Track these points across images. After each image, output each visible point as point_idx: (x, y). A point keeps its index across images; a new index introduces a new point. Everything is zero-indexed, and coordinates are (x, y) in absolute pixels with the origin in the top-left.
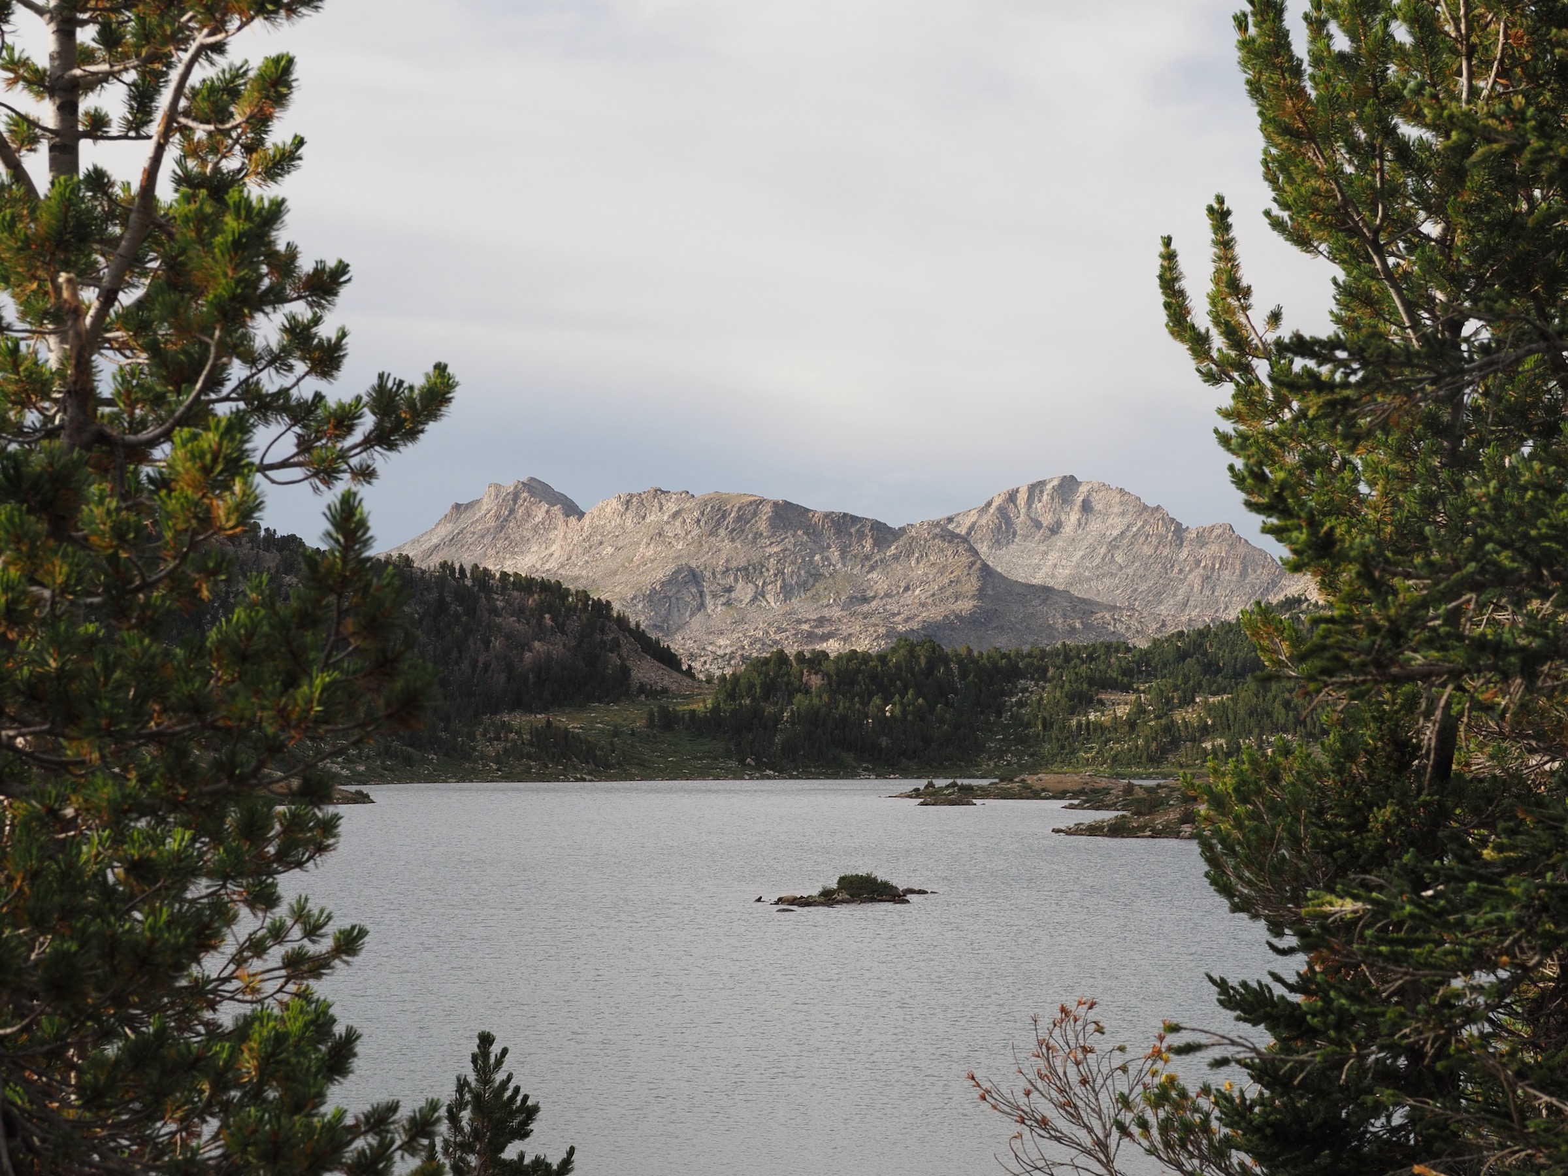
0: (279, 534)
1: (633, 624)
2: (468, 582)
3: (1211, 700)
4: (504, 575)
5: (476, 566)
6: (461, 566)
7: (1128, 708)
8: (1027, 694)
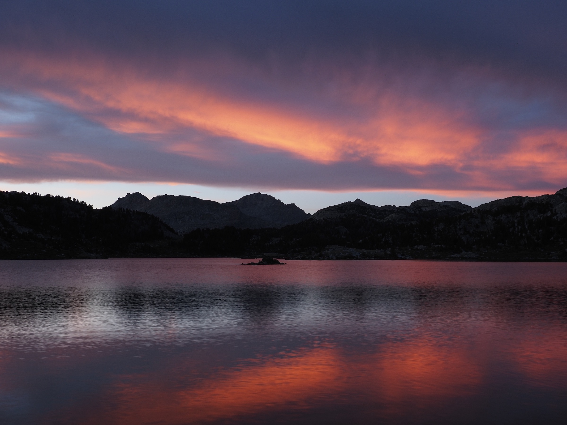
0: (80, 201)
1: (164, 223)
2: (125, 213)
3: (297, 239)
4: (134, 211)
5: (127, 209)
6: (124, 209)
8: (255, 239)
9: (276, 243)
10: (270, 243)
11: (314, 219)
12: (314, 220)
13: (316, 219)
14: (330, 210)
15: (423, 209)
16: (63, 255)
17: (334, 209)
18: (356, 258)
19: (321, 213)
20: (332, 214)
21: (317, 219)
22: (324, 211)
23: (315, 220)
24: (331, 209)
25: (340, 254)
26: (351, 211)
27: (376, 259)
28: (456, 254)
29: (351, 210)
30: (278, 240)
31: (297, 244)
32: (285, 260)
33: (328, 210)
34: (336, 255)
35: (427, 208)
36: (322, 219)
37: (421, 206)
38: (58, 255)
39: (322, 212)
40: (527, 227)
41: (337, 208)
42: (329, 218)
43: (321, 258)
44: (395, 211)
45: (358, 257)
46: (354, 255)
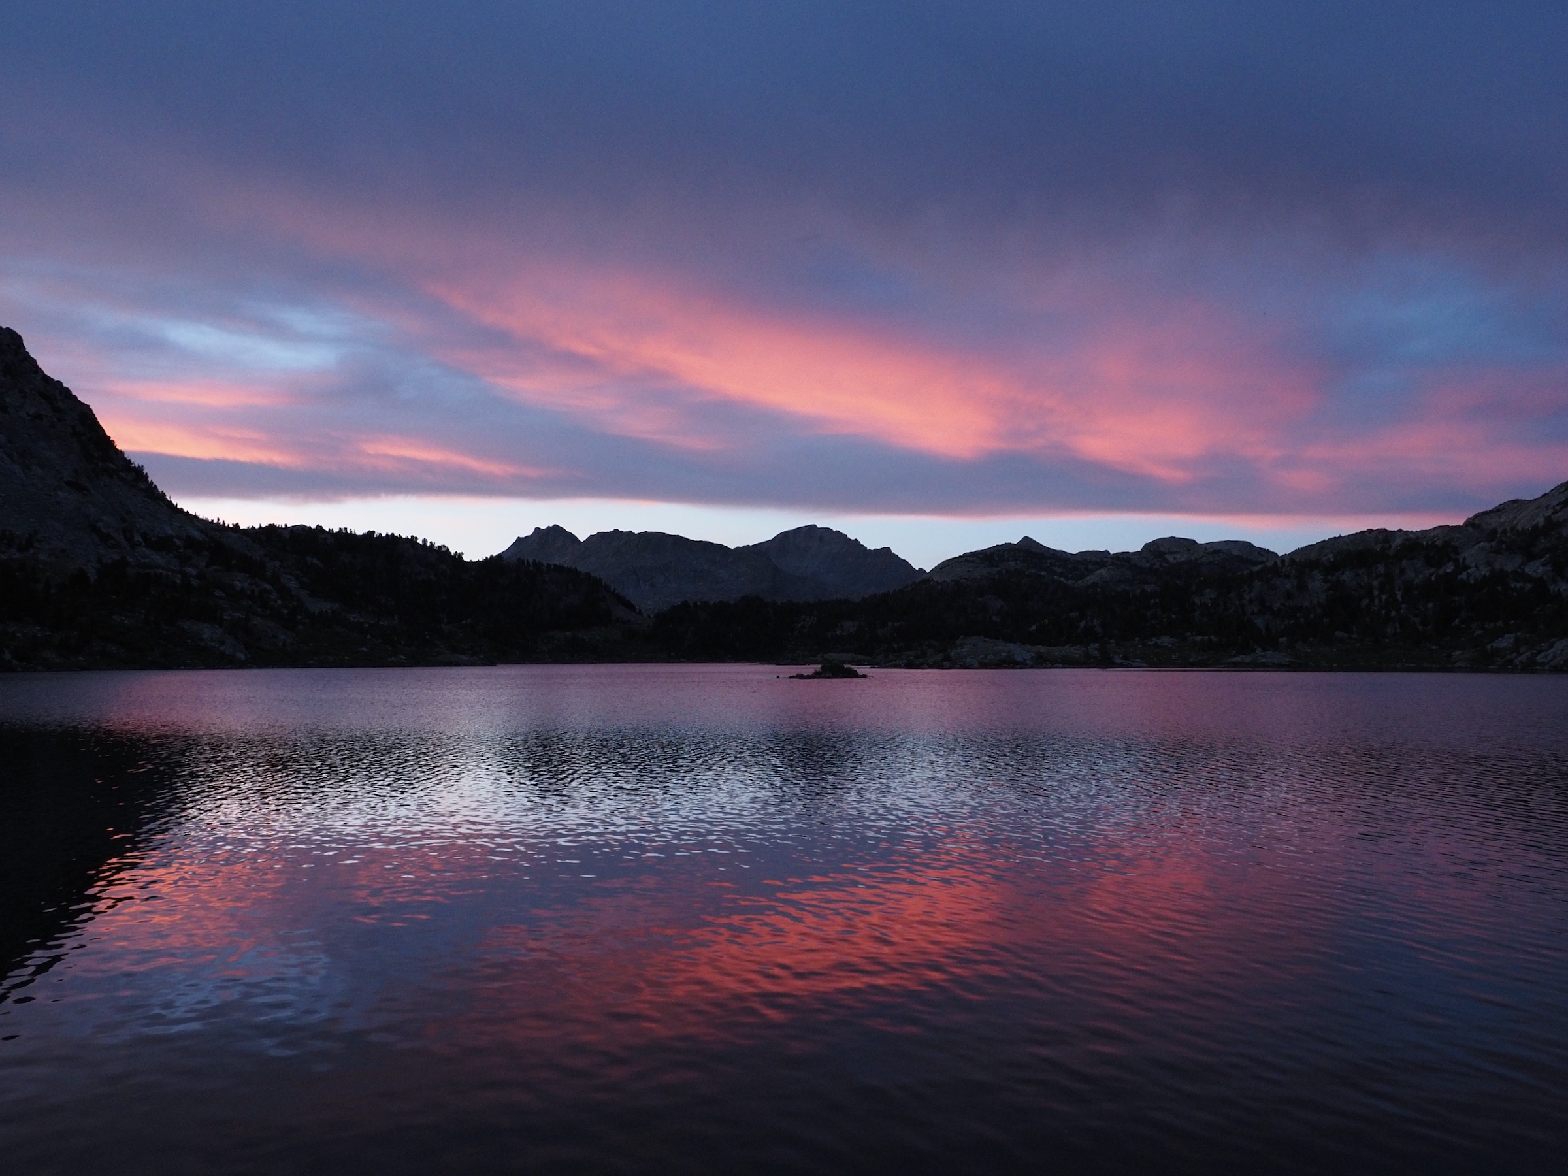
0: (436, 545)
1: (612, 589)
2: (531, 569)
3: (895, 624)
4: (549, 565)
5: (535, 561)
6: (528, 562)
7: (855, 628)
8: (806, 622)
9: (851, 632)
10: (838, 633)
11: (933, 580)
12: (932, 583)
13: (936, 581)
14: (966, 560)
15: (1170, 558)
16: (403, 657)
17: (975, 558)
18: (1023, 665)
19: (946, 566)
20: (970, 569)
21: (939, 581)
22: (954, 564)
23: (934, 583)
24: (969, 559)
25: (989, 657)
26: (1013, 563)
27: (1066, 666)
28: (1243, 656)
29: (1012, 561)
31: (896, 635)
32: (871, 668)
33: (962, 562)
34: (980, 657)
35: (1178, 556)
36: (947, 580)
37: (1166, 551)
38: (393, 658)
39: (948, 565)
40: (1399, 598)
41: (981, 556)
42: (965, 578)
43: (946, 663)
44: (1106, 562)
45: (1027, 661)
46: (1019, 659)
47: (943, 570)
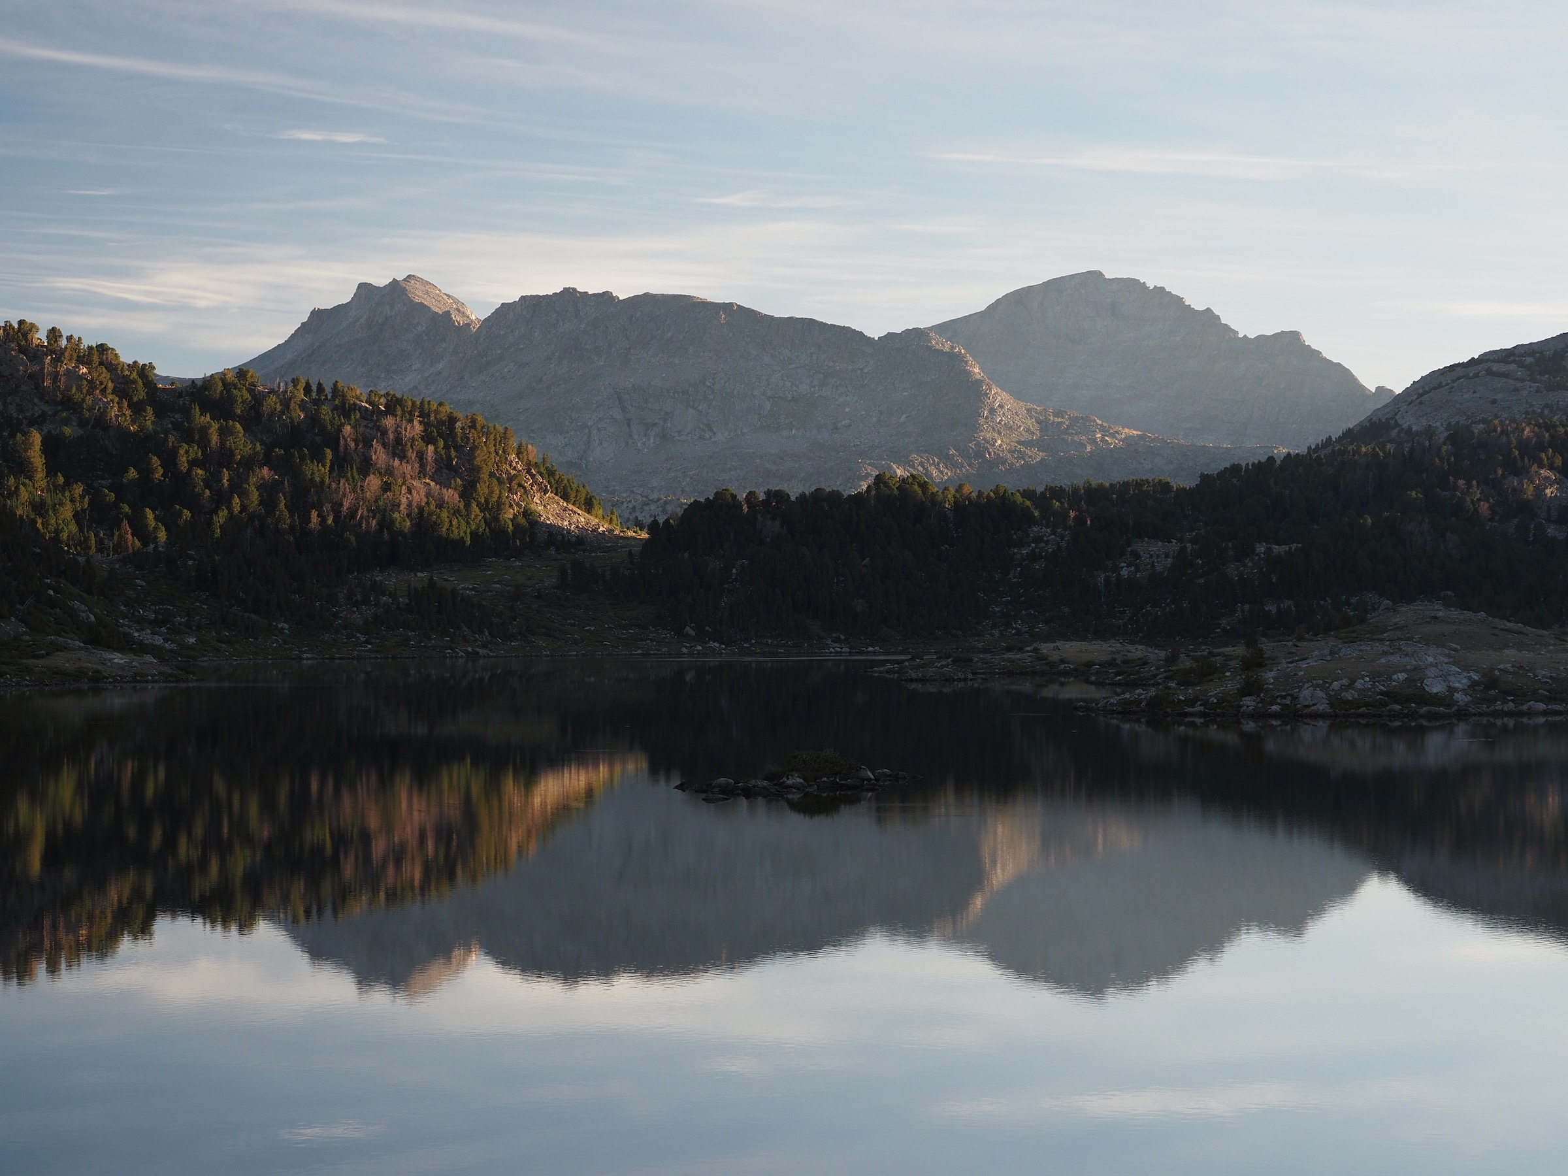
0: (84, 344)
2: (328, 406)
5: (337, 386)
9: (1158, 569)
10: (1125, 572)
11: (1397, 425)
12: (1394, 433)
13: (1405, 426)
14: (1490, 372)
17: (1513, 367)
19: (1435, 388)
20: (1499, 396)
21: (1415, 428)
22: (1453, 381)
23: (1399, 433)
24: (1496, 367)
30: (1167, 556)
31: (1274, 579)
33: (1476, 376)
36: (1438, 424)
39: (1440, 386)
41: (1529, 360)
42: (1482, 421)
47: (1426, 397)
